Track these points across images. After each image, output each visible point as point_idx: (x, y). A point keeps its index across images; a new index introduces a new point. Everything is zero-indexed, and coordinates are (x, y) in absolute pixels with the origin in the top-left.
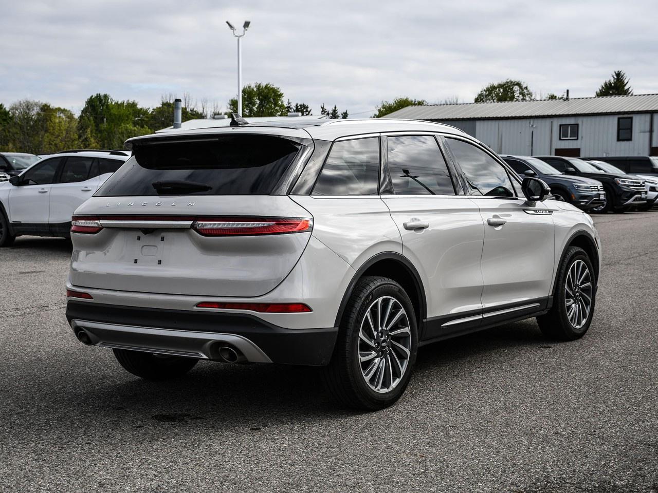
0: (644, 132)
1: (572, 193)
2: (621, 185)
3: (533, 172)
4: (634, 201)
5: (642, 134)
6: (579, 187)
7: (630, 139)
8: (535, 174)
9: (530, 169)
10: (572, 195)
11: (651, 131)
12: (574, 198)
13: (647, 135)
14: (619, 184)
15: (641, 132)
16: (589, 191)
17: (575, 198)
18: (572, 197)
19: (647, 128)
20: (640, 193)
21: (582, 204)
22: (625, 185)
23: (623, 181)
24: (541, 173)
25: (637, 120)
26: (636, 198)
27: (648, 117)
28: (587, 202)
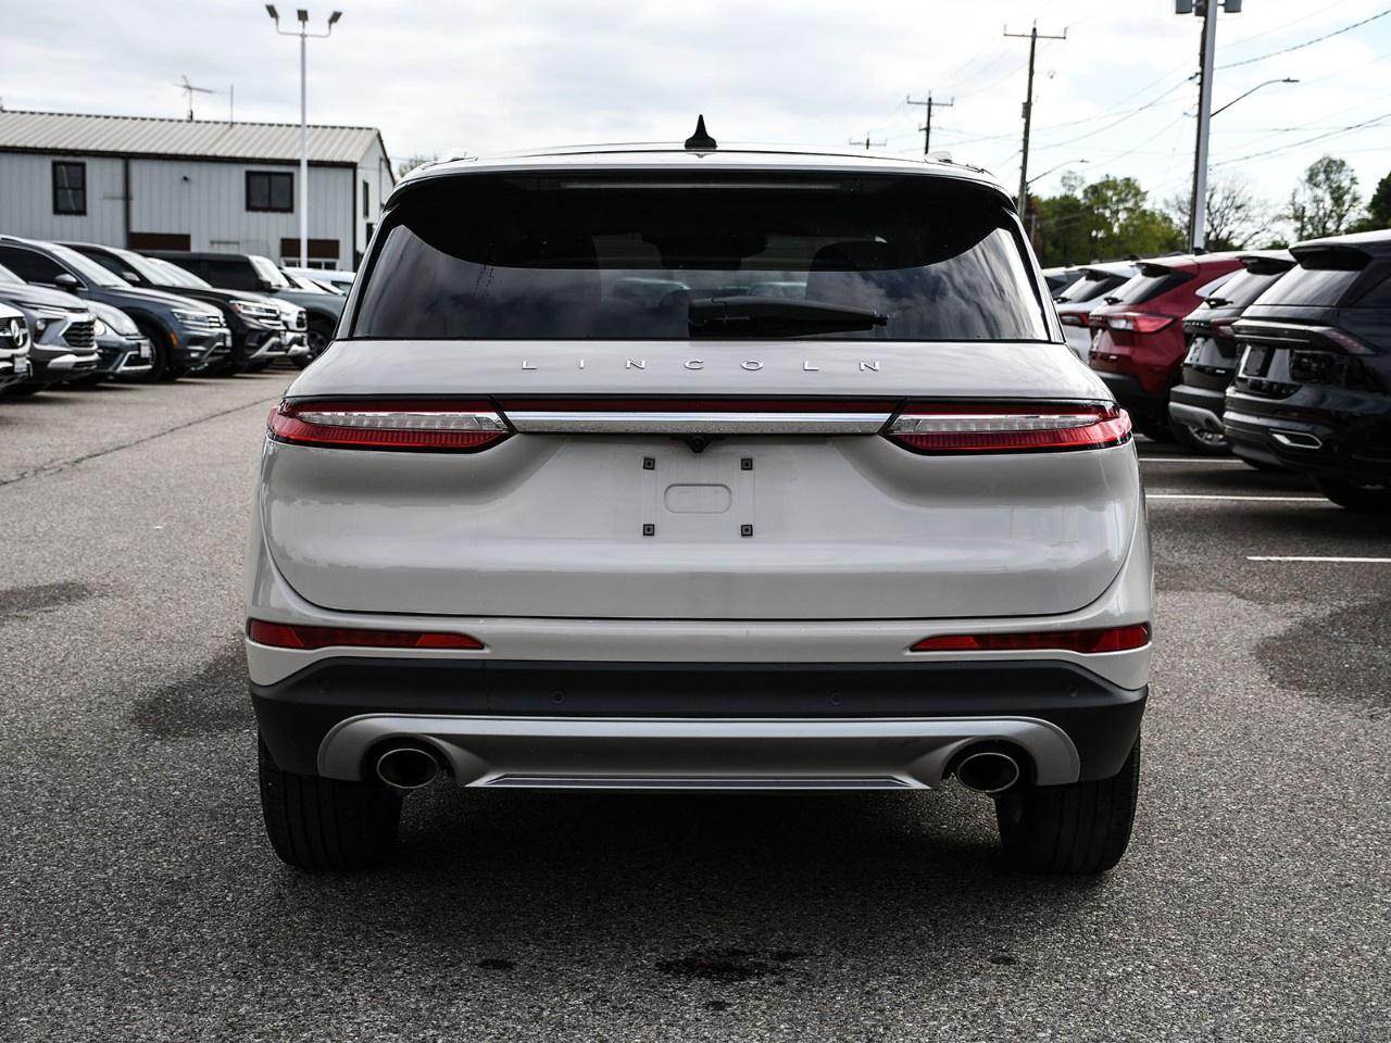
0: (113, 198)
1: (172, 331)
2: (244, 314)
3: (74, 280)
4: (270, 350)
5: (107, 202)
6: (185, 317)
7: (81, 211)
8: (79, 284)
9: (67, 272)
10: (173, 336)
11: (127, 198)
12: (175, 342)
13: (120, 205)
14: (239, 312)
15: (105, 198)
16: (206, 327)
17: (179, 342)
18: (171, 339)
19: (119, 190)
20: (276, 333)
21: (193, 355)
22: (250, 316)
23: (245, 307)
24: (92, 282)
25: (94, 169)
26: (273, 345)
27: (118, 165)
28: (202, 353)
